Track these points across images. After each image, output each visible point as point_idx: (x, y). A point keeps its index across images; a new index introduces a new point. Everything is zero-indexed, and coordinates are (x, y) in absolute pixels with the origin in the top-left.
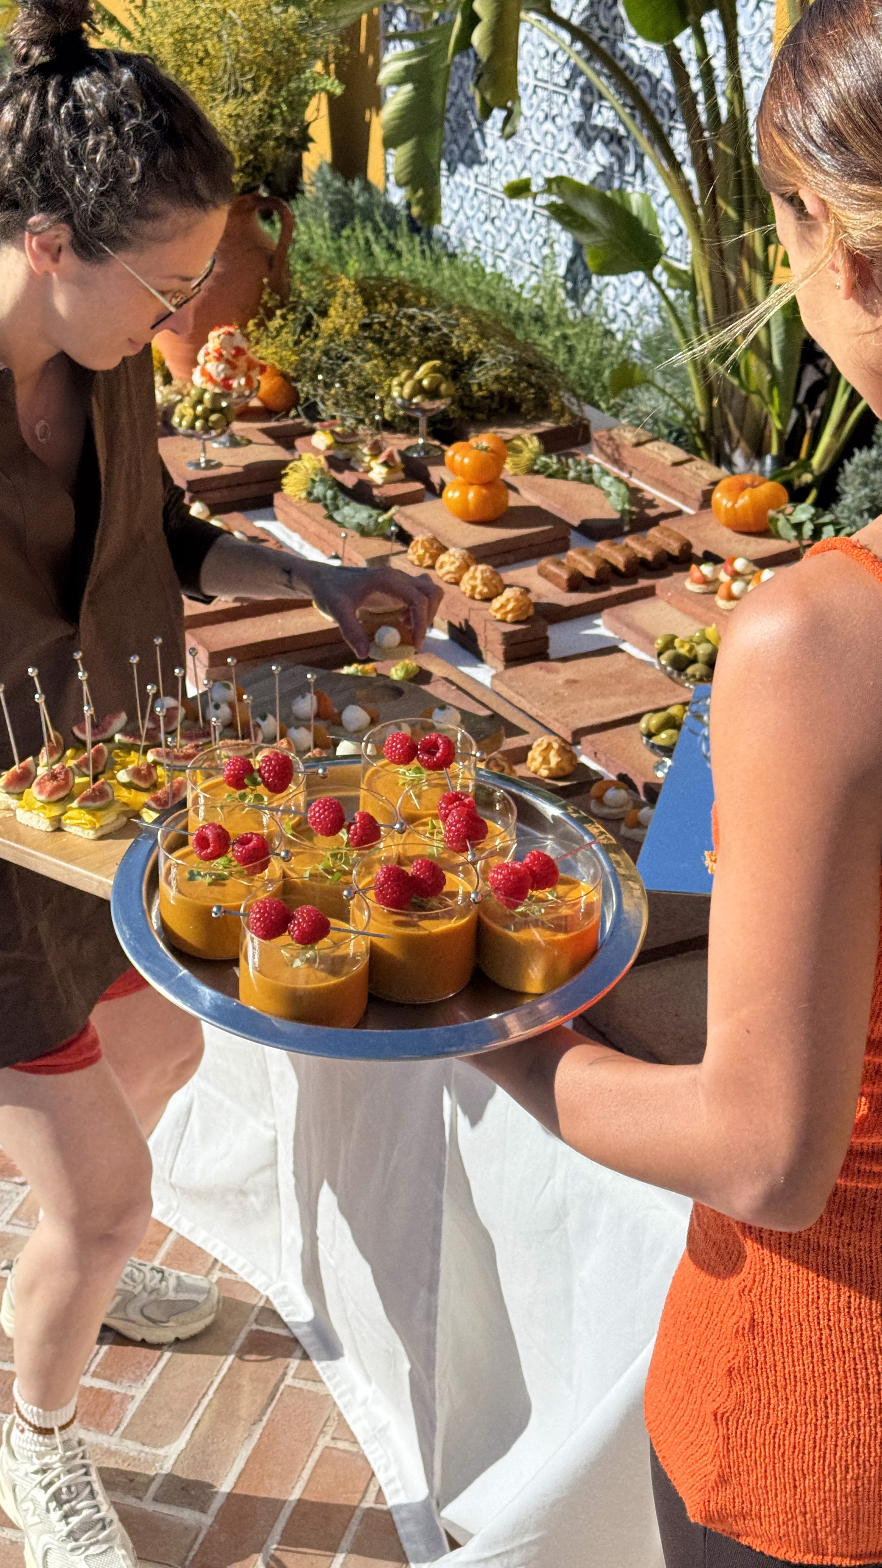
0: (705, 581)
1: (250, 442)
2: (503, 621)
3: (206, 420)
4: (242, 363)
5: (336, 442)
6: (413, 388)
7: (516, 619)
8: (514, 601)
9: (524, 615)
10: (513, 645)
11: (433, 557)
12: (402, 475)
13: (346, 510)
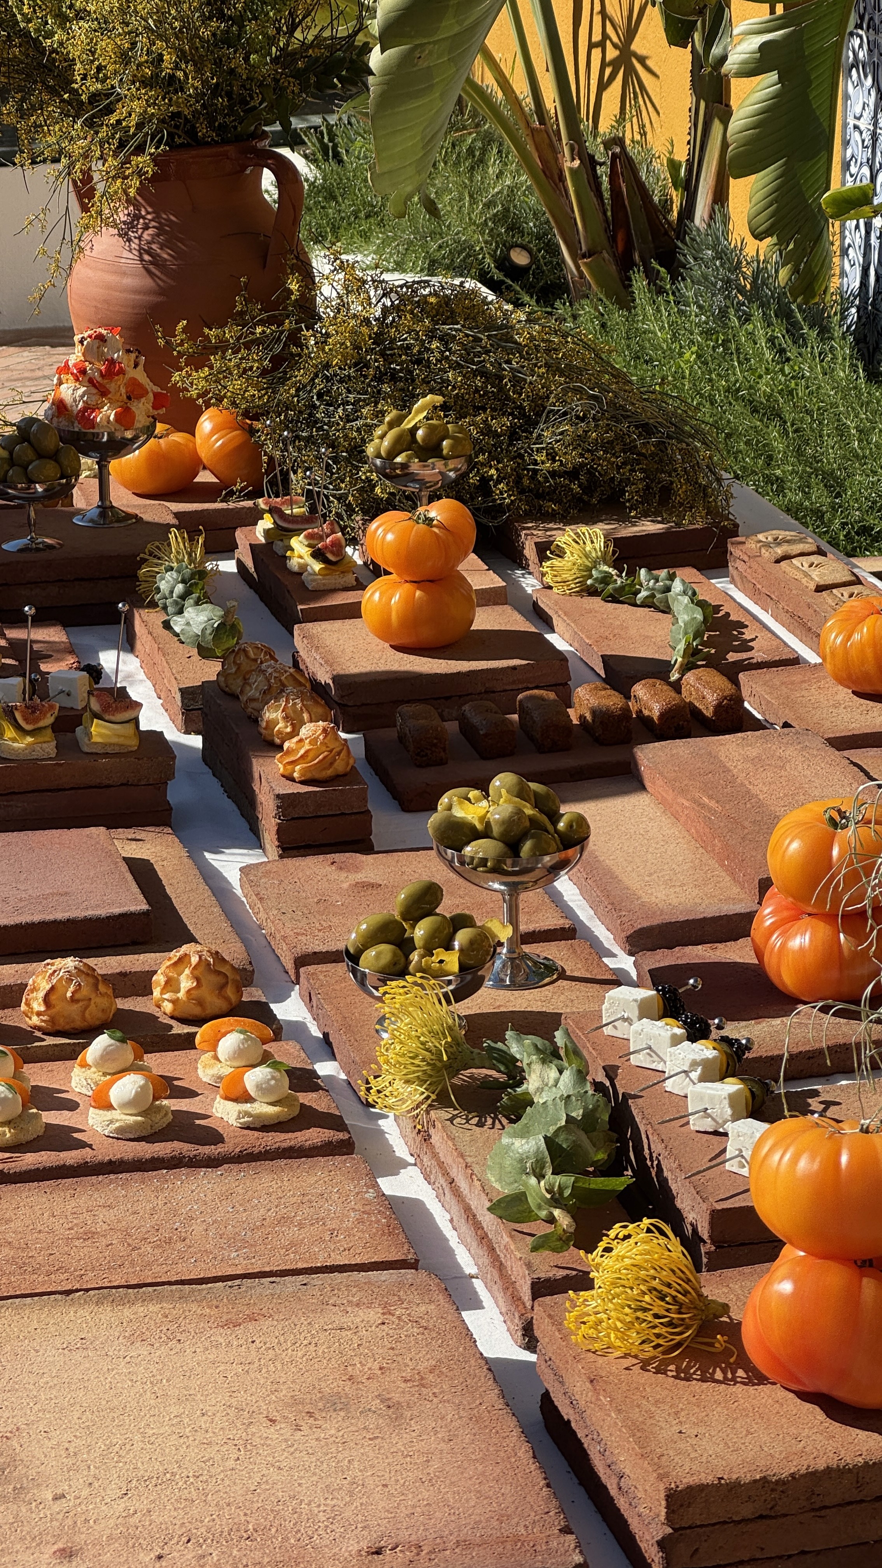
1: (138, 520)
2: (289, 778)
3: (25, 468)
4: (119, 387)
5: (278, 527)
6: (398, 440)
7: (309, 776)
8: (310, 742)
9: (325, 769)
10: (293, 819)
11: (246, 678)
12: (351, 578)
13: (191, 613)
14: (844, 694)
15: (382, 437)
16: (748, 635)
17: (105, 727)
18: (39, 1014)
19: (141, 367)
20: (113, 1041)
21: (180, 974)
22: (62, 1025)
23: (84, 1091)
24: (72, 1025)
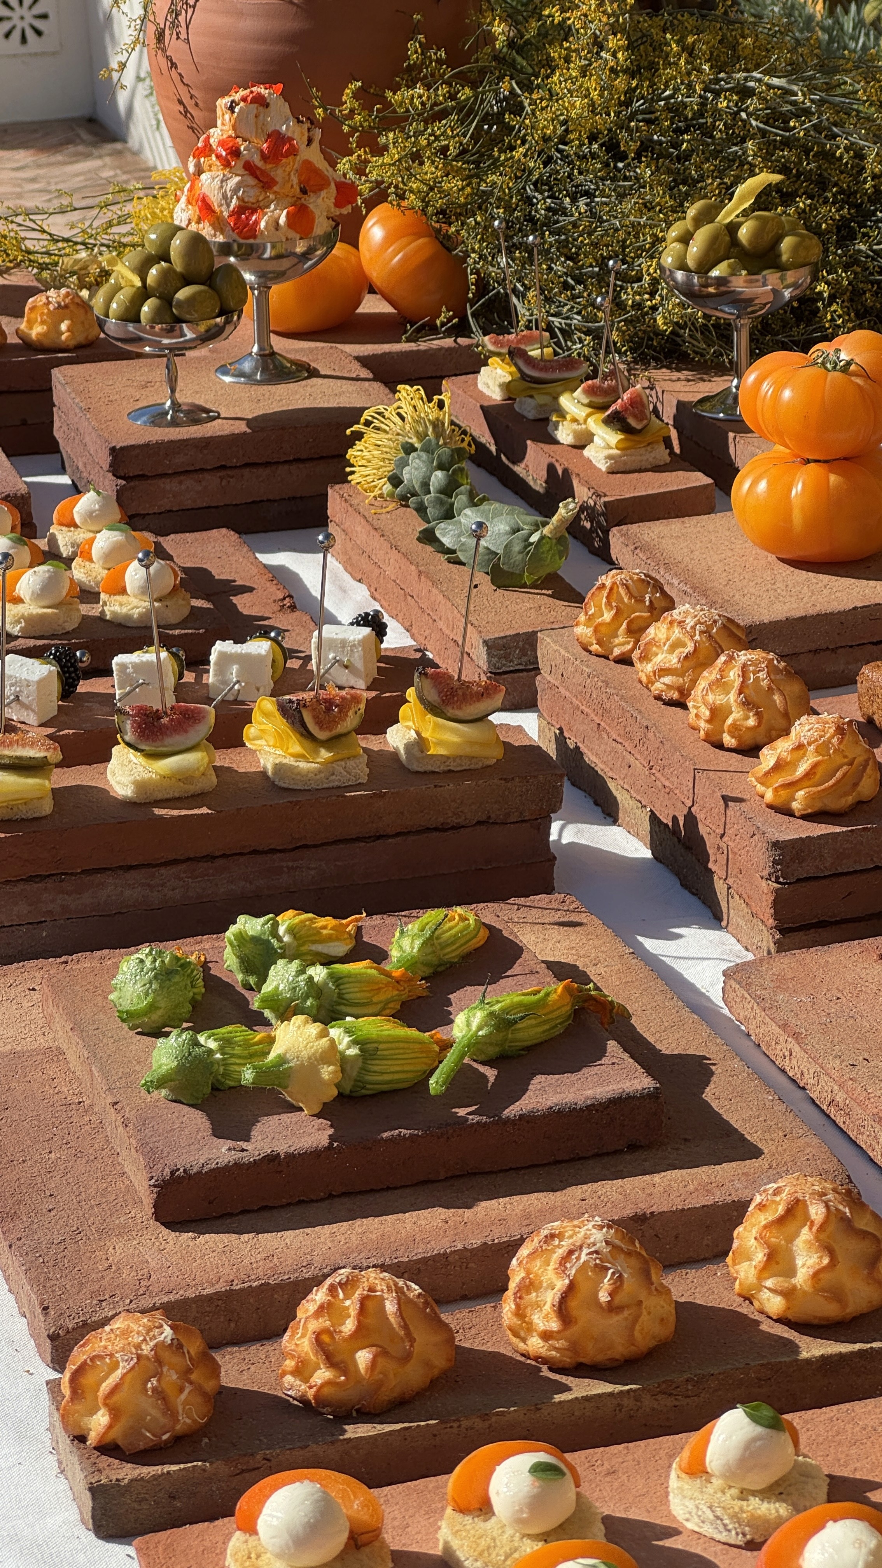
1: (313, 373)
2: (786, 811)
3: (167, 300)
4: (285, 174)
5: (524, 376)
6: (713, 242)
7: (818, 806)
8: (817, 751)
9: (846, 794)
10: (799, 880)
11: (636, 631)
12: (661, 454)
13: (469, 517)
15: (685, 239)
17: (452, 730)
18: (546, 1336)
19: (316, 144)
20: (759, 1429)
21: (791, 1239)
22: (591, 1354)
23: (707, 1530)
24: (610, 1354)
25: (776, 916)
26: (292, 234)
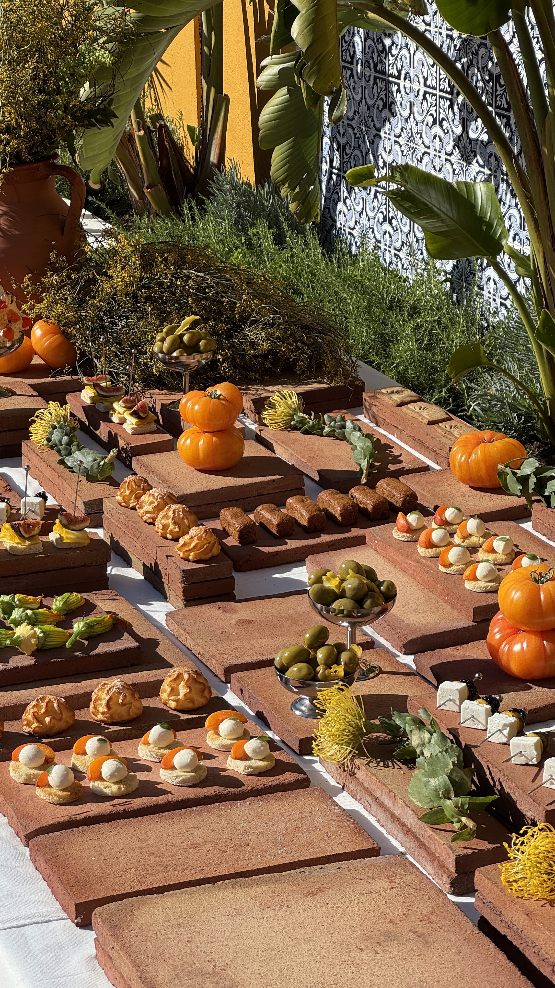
0: (409, 529)
1: (14, 394)
2: (187, 560)
4: (3, 316)
5: (99, 394)
6: (173, 343)
7: (198, 558)
8: (198, 539)
9: (208, 554)
10: (192, 583)
11: (138, 498)
12: (153, 426)
13: (78, 455)
14: (465, 488)
15: (163, 340)
16: (396, 453)
17: (72, 534)
18: (103, 713)
19: (14, 303)
20: (164, 730)
21: (178, 685)
22: (117, 718)
23: (149, 759)
24: (123, 719)
25: (184, 596)
26: (5, 339)
